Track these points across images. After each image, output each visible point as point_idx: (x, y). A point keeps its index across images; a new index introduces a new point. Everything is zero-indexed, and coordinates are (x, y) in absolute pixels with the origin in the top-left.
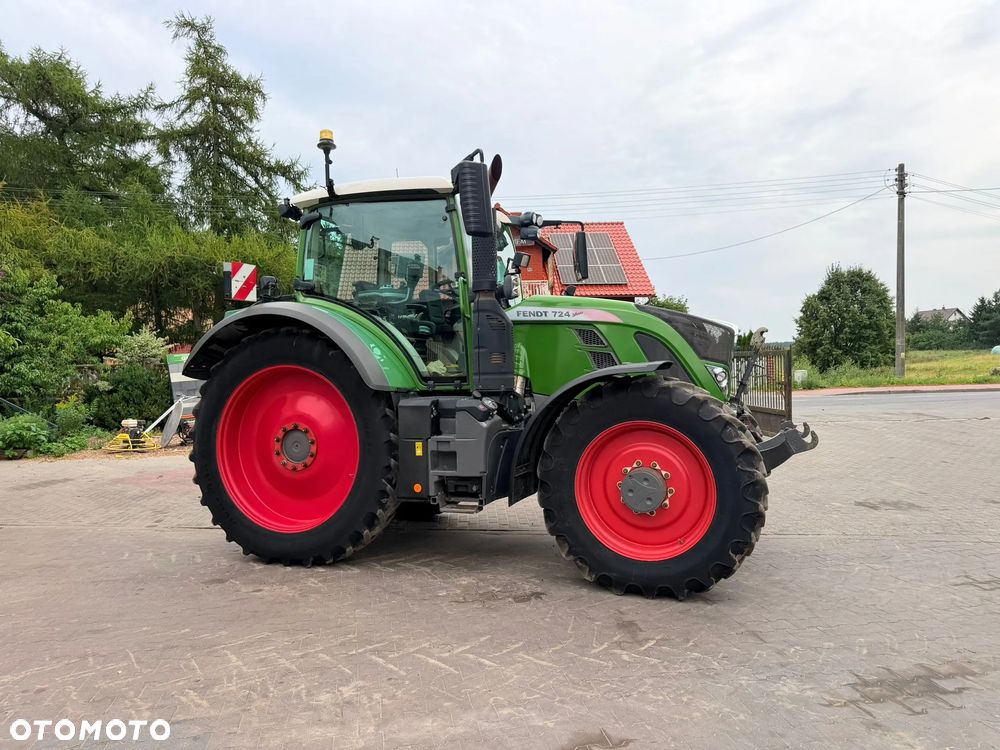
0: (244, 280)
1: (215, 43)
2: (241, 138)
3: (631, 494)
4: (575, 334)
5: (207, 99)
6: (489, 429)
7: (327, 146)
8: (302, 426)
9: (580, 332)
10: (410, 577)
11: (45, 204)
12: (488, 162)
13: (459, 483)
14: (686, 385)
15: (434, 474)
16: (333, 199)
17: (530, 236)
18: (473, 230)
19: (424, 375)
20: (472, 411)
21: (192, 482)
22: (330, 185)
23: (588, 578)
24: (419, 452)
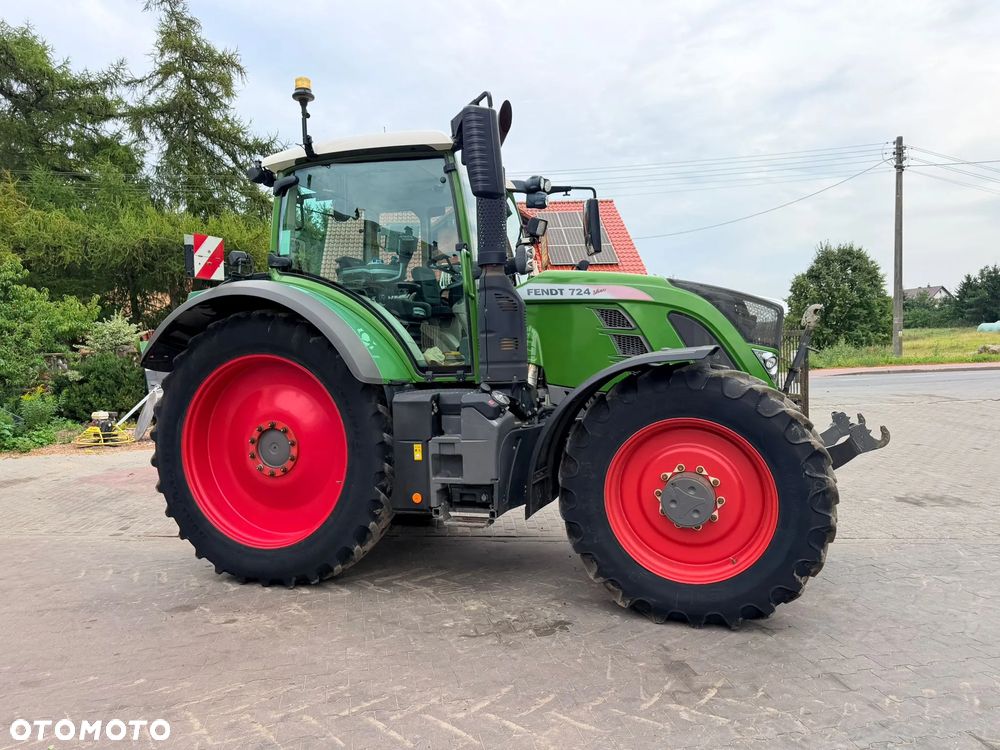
0: (209, 255)
1: (188, 15)
2: (217, 115)
3: (673, 506)
4: (597, 315)
5: (181, 75)
6: (501, 428)
7: (303, 97)
8: (281, 426)
9: (602, 312)
10: (409, 601)
11: (12, 185)
12: (497, 108)
13: (465, 491)
14: (739, 375)
15: (437, 481)
16: (312, 159)
17: (537, 203)
18: (480, 189)
19: (421, 364)
20: (480, 407)
21: (155, 491)
22: (308, 143)
23: (623, 605)
24: (418, 456)
